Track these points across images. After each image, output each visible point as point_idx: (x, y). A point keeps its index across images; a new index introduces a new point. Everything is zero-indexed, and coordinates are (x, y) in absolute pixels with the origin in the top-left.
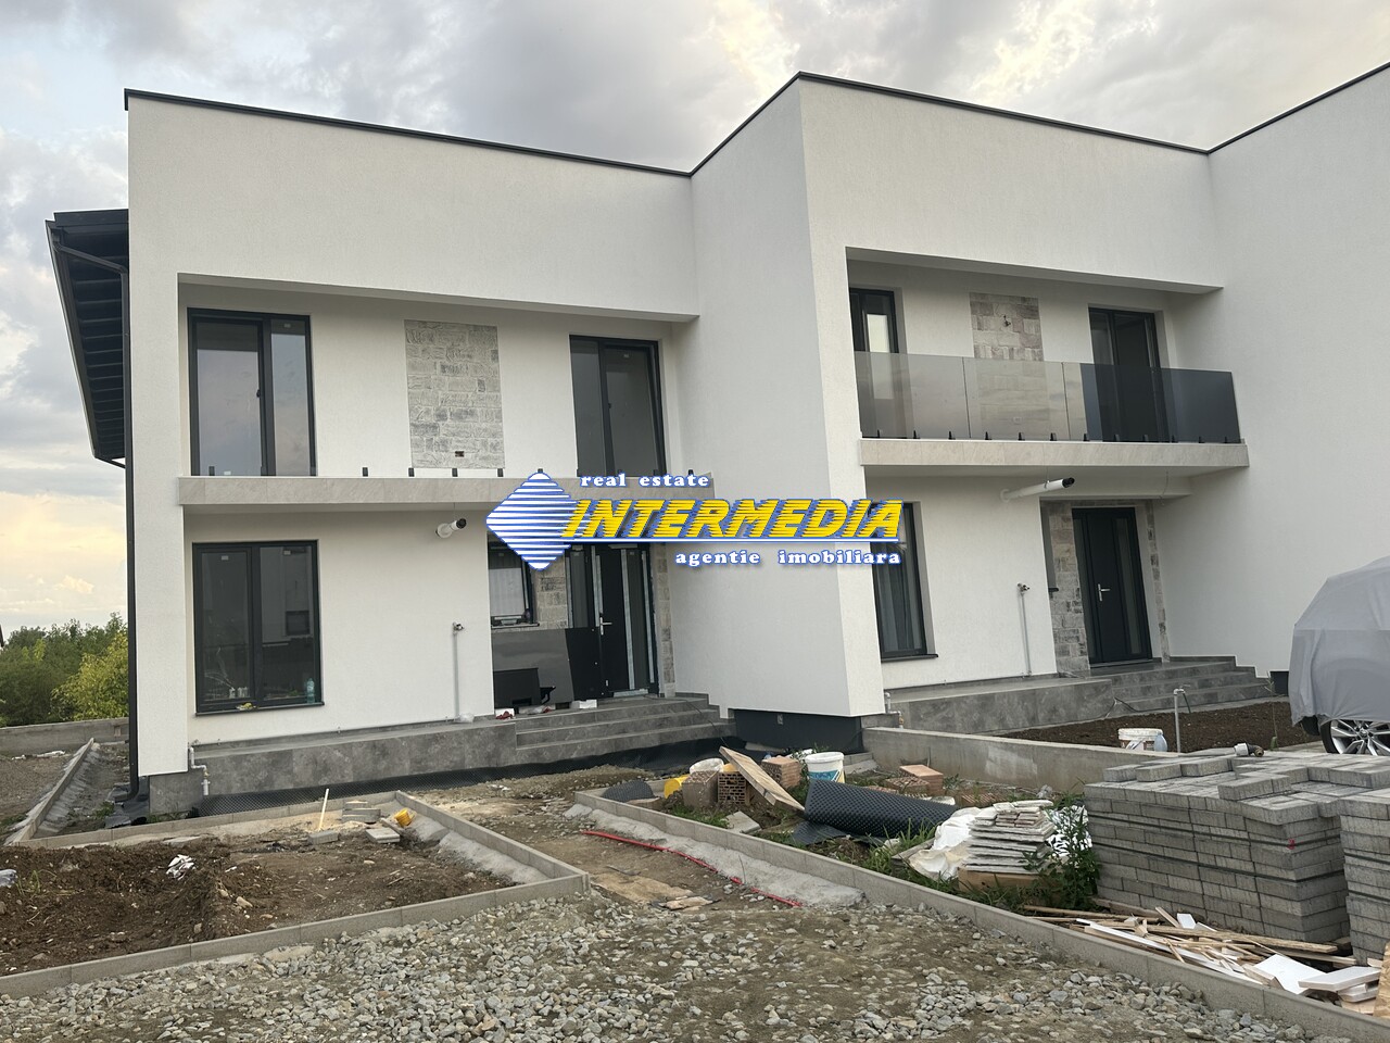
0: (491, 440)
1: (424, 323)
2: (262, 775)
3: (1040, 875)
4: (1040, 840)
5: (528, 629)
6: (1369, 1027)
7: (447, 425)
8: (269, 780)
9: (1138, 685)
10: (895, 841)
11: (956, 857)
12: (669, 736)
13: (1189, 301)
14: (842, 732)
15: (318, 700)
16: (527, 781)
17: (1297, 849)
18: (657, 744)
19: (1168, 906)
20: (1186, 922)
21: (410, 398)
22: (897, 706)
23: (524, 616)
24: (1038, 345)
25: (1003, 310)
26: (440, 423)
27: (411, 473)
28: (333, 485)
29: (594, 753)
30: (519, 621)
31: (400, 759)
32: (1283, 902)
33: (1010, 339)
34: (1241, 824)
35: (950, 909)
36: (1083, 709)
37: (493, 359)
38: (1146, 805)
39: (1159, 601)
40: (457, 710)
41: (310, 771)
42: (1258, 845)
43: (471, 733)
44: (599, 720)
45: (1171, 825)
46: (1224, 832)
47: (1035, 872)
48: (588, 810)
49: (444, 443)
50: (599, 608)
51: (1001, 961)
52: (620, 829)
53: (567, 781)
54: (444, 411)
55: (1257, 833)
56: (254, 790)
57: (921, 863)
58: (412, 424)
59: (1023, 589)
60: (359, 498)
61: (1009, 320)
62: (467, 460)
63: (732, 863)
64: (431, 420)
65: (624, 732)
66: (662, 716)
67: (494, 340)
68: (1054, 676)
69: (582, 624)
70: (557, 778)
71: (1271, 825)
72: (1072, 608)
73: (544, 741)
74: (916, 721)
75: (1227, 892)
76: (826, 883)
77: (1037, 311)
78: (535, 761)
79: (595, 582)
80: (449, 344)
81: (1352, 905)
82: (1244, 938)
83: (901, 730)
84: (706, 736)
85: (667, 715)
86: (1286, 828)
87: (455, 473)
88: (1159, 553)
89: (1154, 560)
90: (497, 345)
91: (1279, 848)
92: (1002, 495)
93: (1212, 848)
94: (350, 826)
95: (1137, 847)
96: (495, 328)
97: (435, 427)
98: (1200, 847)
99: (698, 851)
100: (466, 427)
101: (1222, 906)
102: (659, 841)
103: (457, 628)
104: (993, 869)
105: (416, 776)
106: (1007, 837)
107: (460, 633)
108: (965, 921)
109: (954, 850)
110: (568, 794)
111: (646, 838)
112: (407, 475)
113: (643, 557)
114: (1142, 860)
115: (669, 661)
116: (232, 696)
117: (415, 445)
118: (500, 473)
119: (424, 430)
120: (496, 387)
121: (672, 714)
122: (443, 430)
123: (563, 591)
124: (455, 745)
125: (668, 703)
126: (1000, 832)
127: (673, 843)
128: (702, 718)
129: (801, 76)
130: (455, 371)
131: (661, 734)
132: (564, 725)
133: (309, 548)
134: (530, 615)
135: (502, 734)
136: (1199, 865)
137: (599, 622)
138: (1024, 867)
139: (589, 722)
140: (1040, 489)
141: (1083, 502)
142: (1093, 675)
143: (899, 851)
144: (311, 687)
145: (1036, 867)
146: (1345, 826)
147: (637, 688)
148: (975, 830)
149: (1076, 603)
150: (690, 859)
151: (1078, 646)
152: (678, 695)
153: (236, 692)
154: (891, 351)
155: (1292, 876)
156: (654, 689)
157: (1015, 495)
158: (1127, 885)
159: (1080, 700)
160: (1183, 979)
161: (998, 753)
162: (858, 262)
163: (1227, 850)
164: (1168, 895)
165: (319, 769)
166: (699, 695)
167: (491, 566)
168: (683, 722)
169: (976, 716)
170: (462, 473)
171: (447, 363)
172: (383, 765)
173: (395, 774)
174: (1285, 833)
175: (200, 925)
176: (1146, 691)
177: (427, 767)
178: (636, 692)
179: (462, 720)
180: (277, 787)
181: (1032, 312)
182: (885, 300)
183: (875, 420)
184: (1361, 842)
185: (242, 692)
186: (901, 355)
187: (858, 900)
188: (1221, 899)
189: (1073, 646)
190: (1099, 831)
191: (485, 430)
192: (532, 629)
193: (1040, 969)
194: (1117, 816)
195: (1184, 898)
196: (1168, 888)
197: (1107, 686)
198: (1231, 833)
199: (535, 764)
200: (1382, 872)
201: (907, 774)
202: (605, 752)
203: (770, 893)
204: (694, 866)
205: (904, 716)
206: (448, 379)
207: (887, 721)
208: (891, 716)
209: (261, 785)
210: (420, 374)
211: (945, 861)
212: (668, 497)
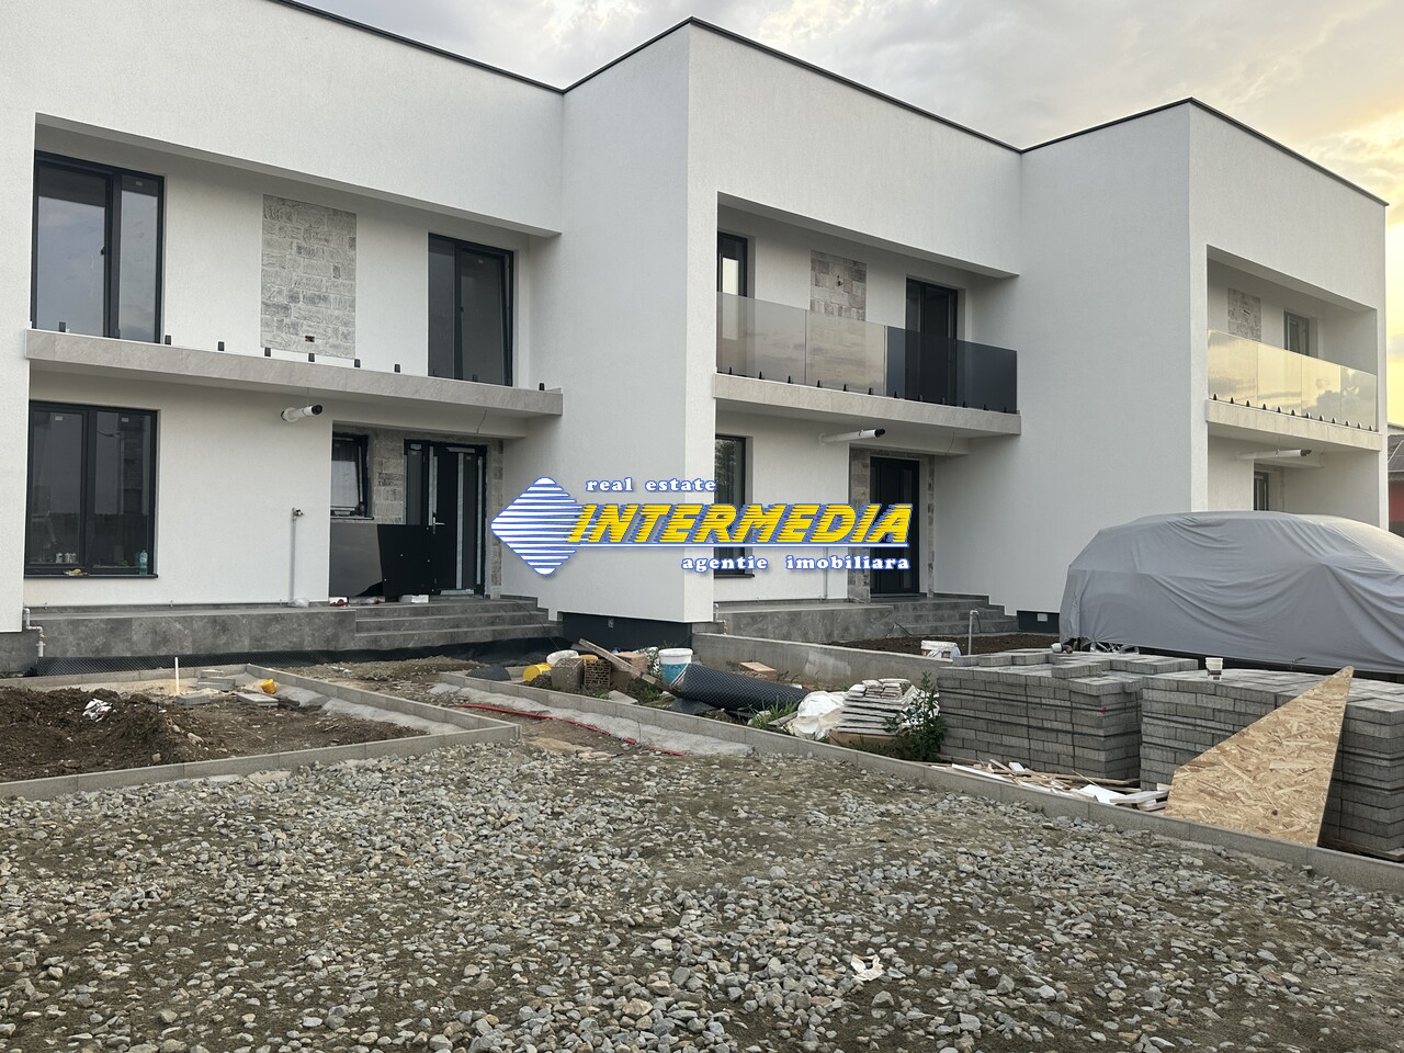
0: (342, 329)
1: (283, 200)
2: (99, 641)
3: (897, 736)
4: (899, 708)
5: (362, 522)
6: (1163, 822)
7: (300, 309)
8: (106, 646)
9: (911, 614)
10: (768, 712)
11: (826, 723)
12: (501, 633)
13: (989, 283)
14: (677, 633)
15: (150, 572)
16: (367, 665)
17: (1107, 714)
18: (490, 639)
19: (1000, 758)
20: (1017, 767)
21: (263, 276)
22: (723, 616)
23: (358, 509)
24: (863, 307)
25: (837, 272)
26: (292, 305)
27: (268, 353)
28: (189, 355)
29: (430, 644)
30: (352, 513)
31: (240, 636)
32: (1092, 752)
33: (840, 298)
34: (1067, 696)
35: (834, 757)
36: (869, 630)
37: (351, 246)
38: (990, 682)
39: (931, 545)
40: (292, 593)
41: (149, 641)
42: (1078, 711)
43: (311, 615)
44: (433, 614)
45: (1009, 697)
46: (1052, 702)
47: (893, 733)
48: (456, 688)
49: (294, 326)
50: (432, 508)
51: (890, 787)
52: (498, 703)
53: (403, 670)
54: (297, 293)
55: (1077, 700)
56: (91, 655)
57: (798, 726)
58: (263, 302)
60: (215, 372)
61: (841, 281)
62: (318, 346)
63: (624, 728)
64: (283, 300)
65: (458, 627)
66: (493, 614)
67: (353, 227)
68: (845, 600)
69: (416, 521)
70: (396, 665)
71: (1091, 696)
73: (380, 629)
74: (737, 629)
75: (1049, 746)
76: (717, 740)
77: (865, 275)
78: (373, 648)
79: (431, 481)
80: (307, 225)
81: (1143, 752)
82: (1062, 776)
83: (725, 635)
84: (536, 636)
85: (500, 614)
86: (1102, 698)
87: (311, 358)
88: (935, 502)
89: (930, 509)
90: (355, 233)
91: (1094, 713)
92: (820, 439)
93: (1041, 714)
94: (207, 692)
95: (979, 714)
97: (286, 308)
98: (1031, 713)
99: (587, 719)
100: (318, 312)
101: (1044, 757)
102: (541, 712)
103: (297, 513)
104: (859, 731)
105: (255, 654)
106: (873, 705)
107: (299, 520)
108: (848, 764)
109: (827, 716)
110: (431, 675)
111: (528, 710)
112: (261, 353)
113: (480, 463)
114: (982, 724)
115: (497, 565)
116: (59, 561)
117: (265, 324)
118: (357, 363)
119: (275, 310)
120: (351, 275)
121: (502, 613)
122: (294, 313)
123: (400, 488)
124: (295, 626)
125: (492, 603)
126: (867, 702)
127: (557, 713)
128: (531, 619)
129: (693, 21)
130: (311, 253)
131: (494, 631)
132: (398, 616)
133: (148, 419)
134: (364, 508)
135: (343, 619)
136: (1029, 727)
137: (432, 521)
138: (885, 729)
139: (423, 615)
140: (854, 436)
141: (881, 452)
142: (872, 602)
143: (770, 720)
144: (144, 559)
145: (894, 730)
146: (1145, 696)
147: (464, 588)
148: (848, 700)
150: (582, 726)
151: (864, 578)
152: (503, 597)
153: (63, 557)
154: (740, 294)
155: (1101, 733)
156: (480, 590)
157: (832, 439)
158: (967, 744)
159: (868, 622)
160: (1028, 798)
161: (816, 656)
162: (729, 208)
163: (1053, 716)
164: (1001, 750)
165: (158, 639)
166: (527, 598)
167: (333, 459)
168: (514, 621)
169: (785, 629)
170: (319, 359)
171: (304, 245)
172: (223, 640)
173: (234, 650)
174: (1100, 702)
175: (158, 755)
176: (918, 618)
177: (266, 645)
178: (463, 592)
179: (297, 604)
180: (115, 653)
181: (860, 276)
183: (732, 360)
184: (1156, 707)
185: (70, 558)
186: (748, 299)
187: (751, 752)
188: (1044, 751)
189: (861, 578)
190: (946, 702)
191: (337, 318)
192: (366, 522)
193: (920, 793)
194: (963, 691)
195: (1014, 752)
196: (1001, 745)
197: (890, 612)
198: (1058, 703)
199: (373, 651)
200: (1168, 727)
201: (747, 669)
202: (441, 644)
203: (666, 749)
204: (586, 731)
205: (728, 624)
206: (303, 261)
207: (714, 628)
208: (718, 624)
209: (97, 650)
210: (276, 252)
211: (817, 725)
212: (520, 407)
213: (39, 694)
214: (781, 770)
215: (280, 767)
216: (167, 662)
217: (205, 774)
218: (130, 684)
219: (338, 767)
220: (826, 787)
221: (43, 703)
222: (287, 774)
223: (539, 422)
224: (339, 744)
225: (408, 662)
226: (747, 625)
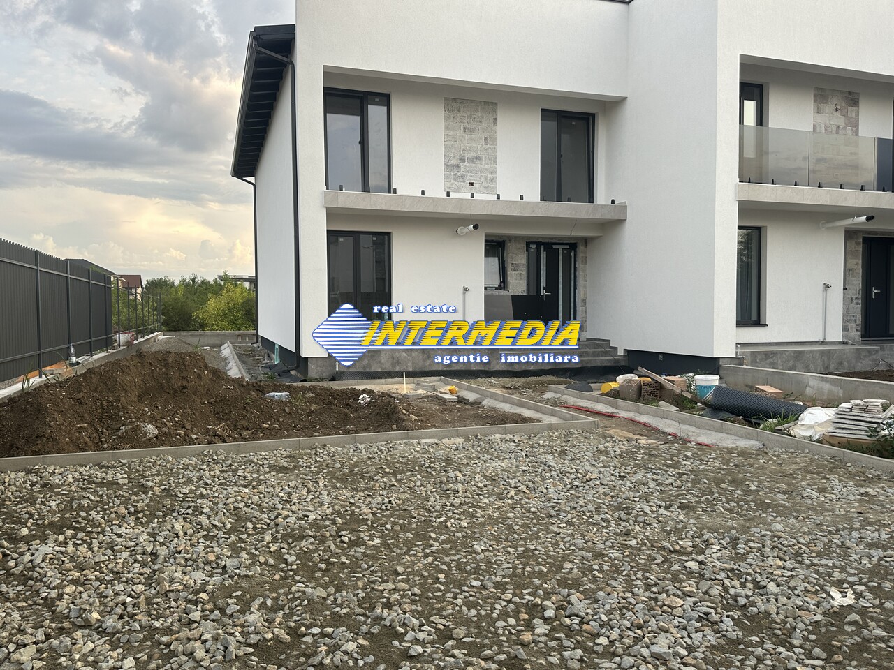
0: (490, 176)
1: (455, 99)
2: (365, 363)
3: (877, 440)
4: (880, 421)
5: (502, 293)
7: (465, 166)
8: (369, 365)
10: (775, 420)
11: (820, 429)
12: (587, 362)
14: (709, 365)
16: (507, 379)
21: (445, 148)
22: (743, 353)
23: (500, 285)
24: (857, 125)
25: (835, 101)
26: (461, 164)
27: (448, 195)
28: (406, 199)
29: (542, 368)
30: (496, 289)
33: (838, 120)
36: (859, 364)
37: (494, 124)
41: (390, 362)
47: (874, 439)
48: (559, 395)
49: (463, 177)
50: (543, 284)
51: (870, 476)
52: (585, 406)
53: (528, 383)
54: (464, 156)
56: (361, 370)
57: (798, 431)
58: (445, 164)
59: (827, 286)
60: (420, 208)
61: (838, 107)
62: (476, 188)
63: (669, 426)
64: (456, 162)
67: (495, 111)
68: (840, 343)
69: (533, 293)
70: (523, 380)
72: (854, 301)
74: (754, 362)
76: (736, 438)
77: (858, 102)
78: (510, 369)
79: (542, 267)
80: (469, 114)
83: (745, 367)
84: (609, 364)
85: (585, 350)
87: (472, 196)
90: (497, 115)
92: (820, 225)
94: (420, 392)
96: (496, 103)
99: (644, 419)
100: (476, 167)
102: (612, 413)
103: (466, 289)
104: (846, 436)
105: (445, 371)
106: (859, 418)
107: (467, 293)
108: (837, 458)
109: (821, 425)
110: (543, 387)
111: (604, 411)
112: (445, 196)
113: (572, 254)
115: (584, 319)
117: (447, 177)
118: (498, 197)
119: (452, 168)
120: (495, 143)
121: (587, 350)
122: (462, 169)
123: (524, 273)
126: (854, 416)
127: (623, 414)
128: (606, 353)
130: (471, 131)
131: (582, 360)
133: (386, 237)
134: (503, 285)
135: (493, 352)
137: (543, 292)
138: (867, 435)
140: (849, 222)
141: (871, 233)
142: (862, 344)
143: (777, 426)
145: (875, 436)
148: (838, 414)
149: (857, 298)
150: (640, 423)
151: (855, 326)
152: (588, 339)
154: (757, 125)
157: (831, 225)
159: (858, 358)
161: (814, 382)
165: (395, 361)
166: (604, 340)
167: (485, 256)
168: (595, 355)
169: (791, 363)
170: (476, 196)
171: (467, 126)
172: (428, 363)
175: (395, 426)
180: (373, 370)
181: (854, 101)
182: (756, 91)
183: (750, 172)
186: (764, 128)
187: (761, 447)
189: (852, 326)
191: (487, 170)
192: (505, 294)
197: (877, 351)
199: (510, 371)
201: (761, 390)
202: (551, 368)
203: (699, 442)
204: (642, 426)
205: (747, 359)
206: (467, 136)
207: (736, 361)
208: (739, 358)
209: (364, 368)
210: (451, 133)
211: (813, 430)
212: (598, 216)
213: (336, 390)
214: (784, 460)
215: (459, 436)
216: (399, 375)
217: (419, 438)
218: (381, 386)
219: (490, 438)
220: (818, 474)
221: (338, 395)
222: (463, 440)
223: (611, 225)
224: (491, 424)
225: (530, 378)
226: (761, 359)
